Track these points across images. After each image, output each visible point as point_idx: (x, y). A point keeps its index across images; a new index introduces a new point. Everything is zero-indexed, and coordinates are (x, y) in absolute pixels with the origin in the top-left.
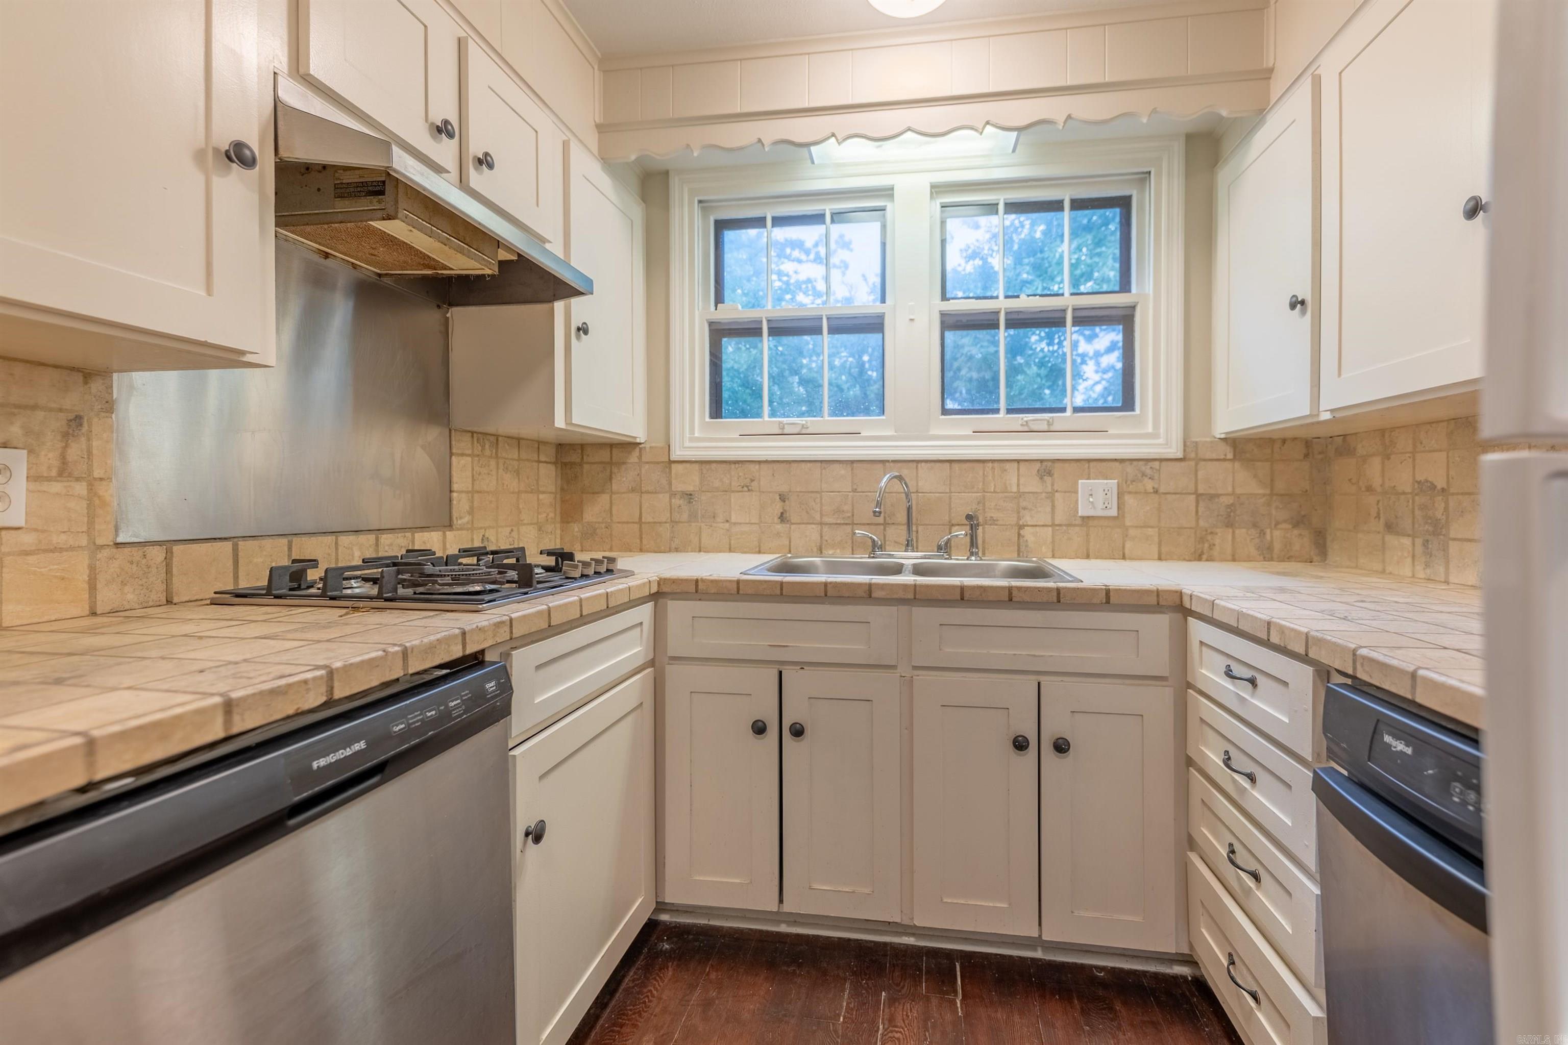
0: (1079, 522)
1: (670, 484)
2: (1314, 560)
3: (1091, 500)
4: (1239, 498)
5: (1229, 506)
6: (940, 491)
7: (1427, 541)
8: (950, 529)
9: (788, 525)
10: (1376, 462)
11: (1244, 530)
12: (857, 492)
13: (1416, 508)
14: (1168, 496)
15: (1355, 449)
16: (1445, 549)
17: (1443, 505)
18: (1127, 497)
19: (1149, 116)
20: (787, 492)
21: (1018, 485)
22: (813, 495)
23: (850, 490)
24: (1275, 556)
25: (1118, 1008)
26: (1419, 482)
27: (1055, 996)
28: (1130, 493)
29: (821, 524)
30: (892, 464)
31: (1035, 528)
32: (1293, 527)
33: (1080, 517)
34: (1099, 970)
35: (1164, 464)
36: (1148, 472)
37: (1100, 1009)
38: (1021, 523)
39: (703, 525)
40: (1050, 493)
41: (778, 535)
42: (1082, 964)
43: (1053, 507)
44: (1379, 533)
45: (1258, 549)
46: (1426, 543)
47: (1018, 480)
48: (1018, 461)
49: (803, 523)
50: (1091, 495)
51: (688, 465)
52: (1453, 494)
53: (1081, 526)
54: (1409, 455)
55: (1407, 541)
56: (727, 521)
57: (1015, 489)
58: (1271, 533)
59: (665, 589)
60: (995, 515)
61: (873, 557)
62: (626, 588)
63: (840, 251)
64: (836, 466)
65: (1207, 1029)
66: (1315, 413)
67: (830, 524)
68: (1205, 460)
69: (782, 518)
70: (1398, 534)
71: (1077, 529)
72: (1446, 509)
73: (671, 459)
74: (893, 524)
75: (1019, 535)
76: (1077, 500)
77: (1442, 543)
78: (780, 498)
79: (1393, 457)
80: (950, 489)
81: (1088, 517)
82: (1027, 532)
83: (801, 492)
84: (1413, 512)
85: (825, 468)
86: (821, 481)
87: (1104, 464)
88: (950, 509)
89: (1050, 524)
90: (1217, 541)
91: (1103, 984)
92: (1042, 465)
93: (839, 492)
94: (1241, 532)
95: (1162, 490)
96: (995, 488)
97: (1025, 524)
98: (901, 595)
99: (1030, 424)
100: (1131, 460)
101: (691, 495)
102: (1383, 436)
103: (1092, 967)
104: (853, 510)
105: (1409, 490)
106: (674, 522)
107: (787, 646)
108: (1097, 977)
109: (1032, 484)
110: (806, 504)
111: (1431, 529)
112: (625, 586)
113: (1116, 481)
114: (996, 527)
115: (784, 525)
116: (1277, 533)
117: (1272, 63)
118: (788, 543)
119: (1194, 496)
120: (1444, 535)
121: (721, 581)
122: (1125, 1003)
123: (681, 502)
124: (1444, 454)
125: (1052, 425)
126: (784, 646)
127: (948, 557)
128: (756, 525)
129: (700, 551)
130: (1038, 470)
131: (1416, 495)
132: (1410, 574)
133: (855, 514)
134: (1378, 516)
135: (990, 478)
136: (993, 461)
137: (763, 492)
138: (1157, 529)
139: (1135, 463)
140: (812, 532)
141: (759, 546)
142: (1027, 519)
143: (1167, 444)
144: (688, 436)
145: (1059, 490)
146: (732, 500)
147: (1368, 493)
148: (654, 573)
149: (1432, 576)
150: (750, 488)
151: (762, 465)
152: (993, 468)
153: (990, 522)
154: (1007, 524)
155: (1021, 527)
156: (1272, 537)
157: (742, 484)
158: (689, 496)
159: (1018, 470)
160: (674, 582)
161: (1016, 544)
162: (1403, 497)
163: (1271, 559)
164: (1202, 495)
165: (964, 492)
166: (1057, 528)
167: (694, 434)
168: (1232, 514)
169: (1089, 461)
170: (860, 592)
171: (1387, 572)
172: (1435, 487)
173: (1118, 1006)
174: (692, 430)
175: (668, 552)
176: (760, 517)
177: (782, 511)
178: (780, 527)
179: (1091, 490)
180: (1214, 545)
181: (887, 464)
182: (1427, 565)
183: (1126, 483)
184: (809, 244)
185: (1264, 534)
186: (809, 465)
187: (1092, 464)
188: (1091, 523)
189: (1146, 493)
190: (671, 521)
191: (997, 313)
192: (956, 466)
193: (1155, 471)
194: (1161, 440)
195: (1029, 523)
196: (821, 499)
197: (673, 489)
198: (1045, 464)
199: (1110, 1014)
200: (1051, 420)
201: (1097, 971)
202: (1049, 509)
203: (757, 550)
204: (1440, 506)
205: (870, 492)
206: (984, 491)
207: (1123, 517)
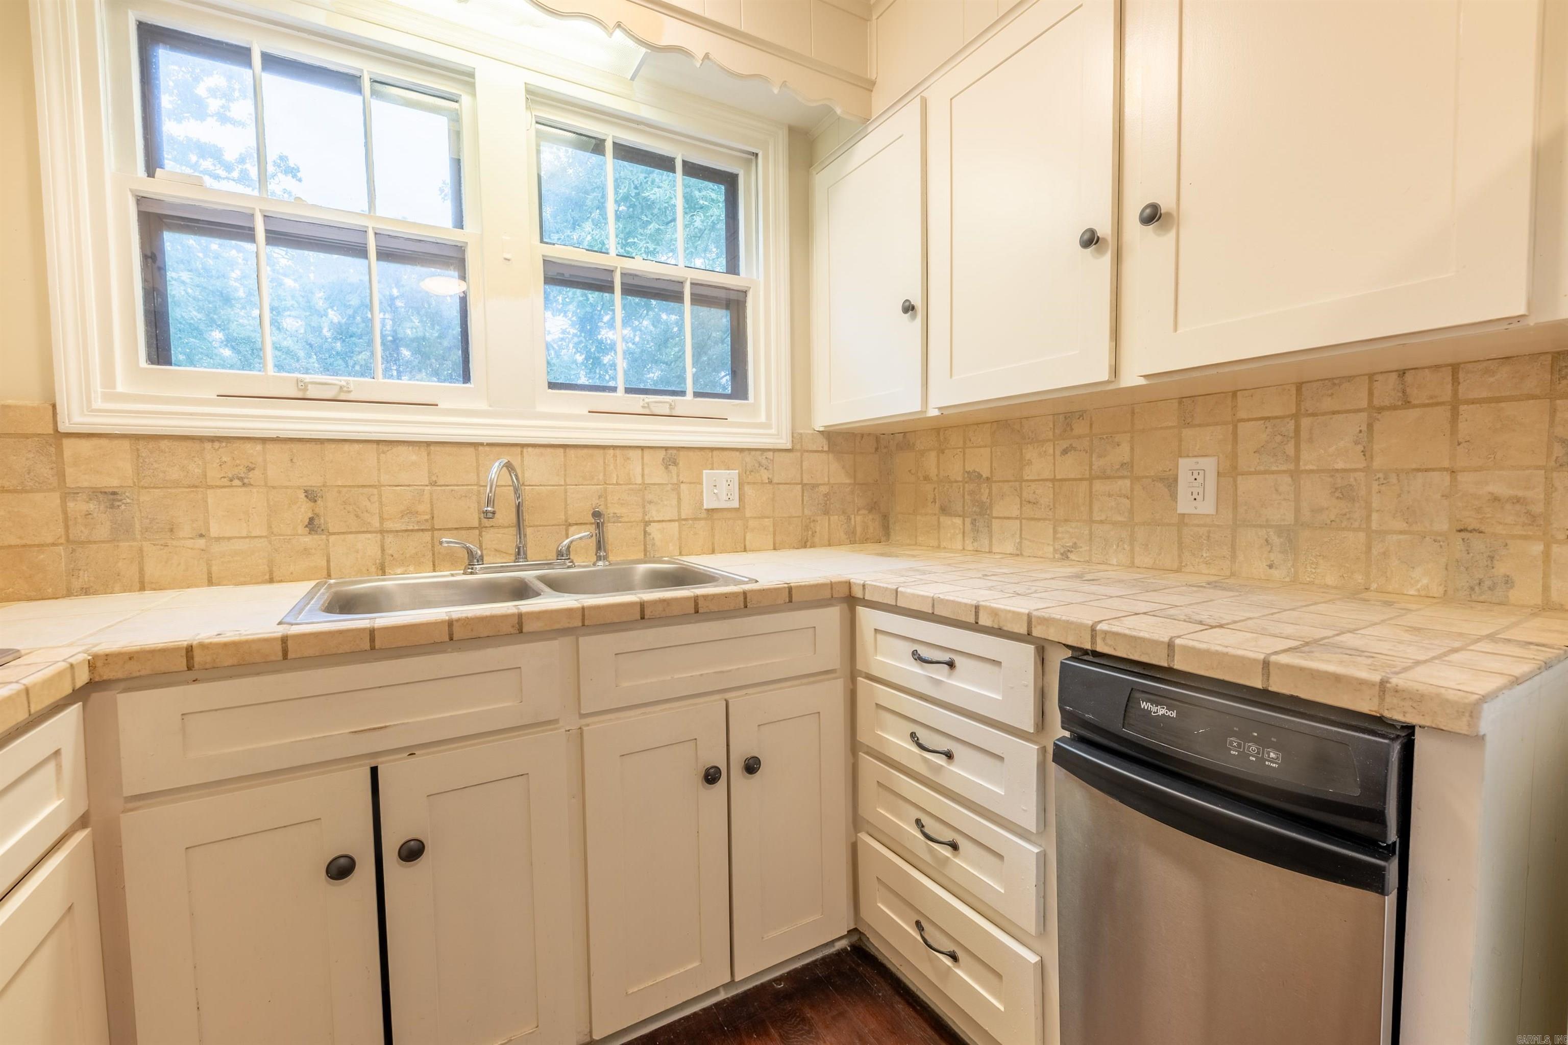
0: (704, 515)
1: (61, 475)
2: (882, 541)
3: (716, 491)
4: (832, 487)
5: (826, 495)
6: (553, 483)
7: (975, 520)
8: (567, 530)
9: (324, 537)
10: (933, 454)
11: (836, 517)
12: (438, 486)
13: (966, 493)
14: (781, 486)
15: (914, 444)
16: (989, 526)
17: (987, 491)
18: (747, 488)
19: (780, 88)
20: (320, 487)
21: (643, 476)
22: (366, 490)
23: (427, 483)
24: (857, 539)
25: (809, 1015)
26: (968, 472)
27: (752, 1037)
28: (748, 483)
29: (382, 532)
30: (487, 449)
31: (661, 523)
32: (869, 513)
33: (706, 509)
34: (778, 982)
35: (776, 454)
36: (764, 462)
37: (796, 1026)
38: (647, 518)
39: (145, 544)
40: (676, 484)
41: (306, 552)
42: (762, 984)
43: (679, 499)
44: (935, 515)
45: (846, 533)
46: (973, 522)
47: (643, 469)
48: (642, 448)
49: (351, 533)
50: (715, 486)
51: (104, 442)
52: (996, 482)
53: (706, 519)
54: (960, 450)
55: (958, 521)
56: (201, 536)
57: (639, 481)
58: (855, 517)
59: (106, 674)
60: (619, 511)
61: (471, 573)
62: (18, 694)
63: (281, 176)
64: (402, 449)
65: (880, 994)
66: (924, 410)
67: (397, 531)
68: (807, 451)
69: (312, 525)
70: (950, 515)
71: (702, 523)
72: (990, 494)
73: (62, 428)
74: (492, 526)
75: (645, 532)
76: (702, 492)
77: (987, 521)
78: (306, 496)
79: (946, 451)
80: (565, 480)
81: (713, 510)
82: (653, 529)
83: (345, 486)
84: (963, 497)
85: (384, 452)
86: (379, 470)
87: (726, 453)
88: (566, 505)
89: (677, 519)
90: (818, 529)
91: (786, 996)
92: (666, 453)
93: (409, 486)
94: (834, 518)
95: (775, 481)
96: (617, 479)
97: (651, 519)
98: (564, 623)
99: (652, 406)
100: (750, 450)
101: (114, 493)
102: (939, 434)
103: (770, 982)
104: (432, 510)
105: (960, 479)
106: (73, 543)
107: (386, 727)
108: (779, 991)
109: (657, 475)
110: (355, 504)
111: (978, 510)
112: (15, 687)
113: (737, 471)
114: (620, 524)
115: (315, 537)
116: (859, 518)
117: (875, 76)
118: (324, 563)
119: (800, 486)
120: (988, 515)
121: (247, 642)
122: (812, 1007)
123: (92, 506)
124: (989, 449)
125: (674, 408)
126: (381, 728)
127: (571, 564)
128: (263, 540)
129: (142, 588)
130: (663, 459)
131: (966, 482)
132: (961, 548)
133: (435, 516)
134: (934, 501)
135: (612, 467)
136: (615, 447)
137: (274, 488)
138: (772, 519)
139: (753, 453)
140: (369, 545)
141: (271, 573)
142: (654, 514)
143: (778, 435)
144: (99, 390)
145: (684, 481)
146: (210, 501)
147: (925, 482)
148: (70, 645)
149: (979, 548)
150: (246, 481)
151: (269, 446)
152: (615, 456)
153: (613, 520)
154: (632, 520)
155: (647, 523)
156: (855, 522)
157: (230, 476)
158: (112, 497)
159: (643, 458)
160: (130, 659)
161: (643, 543)
162: (955, 484)
163: (855, 542)
164: (806, 484)
165: (582, 485)
166: (684, 522)
167: (114, 387)
168: (828, 502)
169: (712, 449)
170: (506, 628)
171: (942, 546)
172: (982, 476)
173: (809, 1013)
174: (109, 379)
175: (63, 597)
176: (270, 527)
177: (310, 515)
178: (308, 540)
179: (715, 480)
180: (816, 532)
181: (481, 448)
182: (975, 540)
183: (746, 473)
184: (230, 156)
185: (850, 519)
186: (357, 446)
187: (715, 453)
188: (716, 516)
189: (762, 483)
190: (68, 540)
191: (611, 272)
192: (572, 453)
193: (769, 461)
194: (773, 430)
195: (656, 519)
196: (380, 496)
197: (70, 482)
198: (670, 452)
199: (805, 1026)
200: (673, 404)
201: (777, 984)
202: (675, 502)
203: (267, 577)
204: (985, 492)
205: (458, 485)
206: (606, 483)
207: (744, 507)
